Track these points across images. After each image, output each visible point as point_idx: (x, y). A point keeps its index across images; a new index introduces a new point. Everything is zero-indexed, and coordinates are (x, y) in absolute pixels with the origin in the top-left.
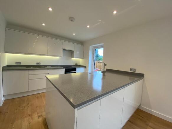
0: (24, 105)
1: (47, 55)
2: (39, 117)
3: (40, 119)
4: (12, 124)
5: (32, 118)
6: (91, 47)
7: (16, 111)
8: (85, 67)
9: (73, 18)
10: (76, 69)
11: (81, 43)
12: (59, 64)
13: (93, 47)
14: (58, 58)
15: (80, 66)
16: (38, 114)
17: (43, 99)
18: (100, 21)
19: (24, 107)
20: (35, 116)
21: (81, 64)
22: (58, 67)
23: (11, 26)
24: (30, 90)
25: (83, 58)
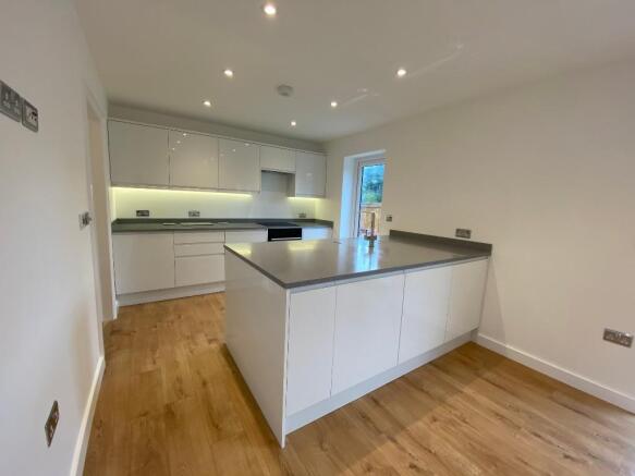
0: (171, 317)
1: (219, 190)
2: (210, 341)
3: (214, 346)
4: (154, 351)
5: (196, 344)
6: (348, 161)
7: (154, 329)
8: (329, 224)
9: (289, 88)
10: (301, 230)
11: (318, 146)
12: (250, 217)
13: (356, 159)
14: (246, 197)
15: (313, 222)
16: (206, 335)
17: (213, 307)
18: (365, 90)
19: (172, 322)
20: (202, 339)
21: (319, 216)
22: (249, 225)
23: (122, 110)
24: (177, 285)
25: (323, 196)
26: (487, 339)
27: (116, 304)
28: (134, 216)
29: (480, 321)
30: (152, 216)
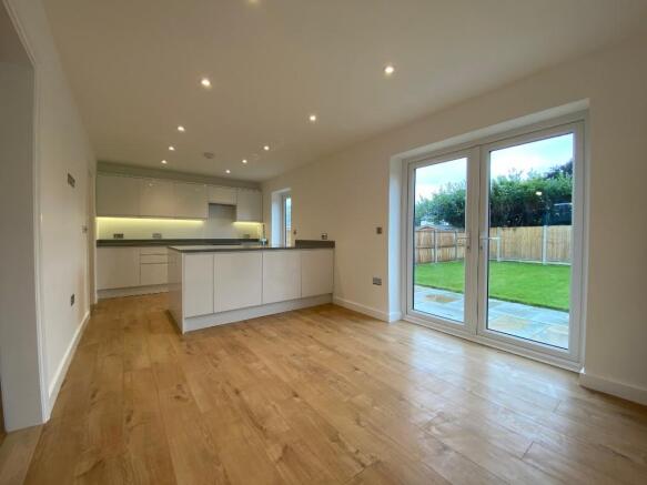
1: (176, 218)
6: (275, 195)
9: (212, 154)
14: (199, 223)
23: (105, 167)
24: (143, 284)
25: (261, 221)
26: (337, 299)
27: (96, 296)
28: (112, 238)
29: (333, 287)
30: (125, 238)
